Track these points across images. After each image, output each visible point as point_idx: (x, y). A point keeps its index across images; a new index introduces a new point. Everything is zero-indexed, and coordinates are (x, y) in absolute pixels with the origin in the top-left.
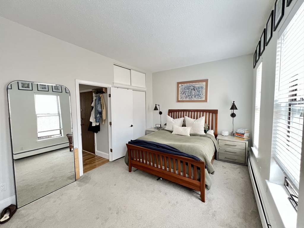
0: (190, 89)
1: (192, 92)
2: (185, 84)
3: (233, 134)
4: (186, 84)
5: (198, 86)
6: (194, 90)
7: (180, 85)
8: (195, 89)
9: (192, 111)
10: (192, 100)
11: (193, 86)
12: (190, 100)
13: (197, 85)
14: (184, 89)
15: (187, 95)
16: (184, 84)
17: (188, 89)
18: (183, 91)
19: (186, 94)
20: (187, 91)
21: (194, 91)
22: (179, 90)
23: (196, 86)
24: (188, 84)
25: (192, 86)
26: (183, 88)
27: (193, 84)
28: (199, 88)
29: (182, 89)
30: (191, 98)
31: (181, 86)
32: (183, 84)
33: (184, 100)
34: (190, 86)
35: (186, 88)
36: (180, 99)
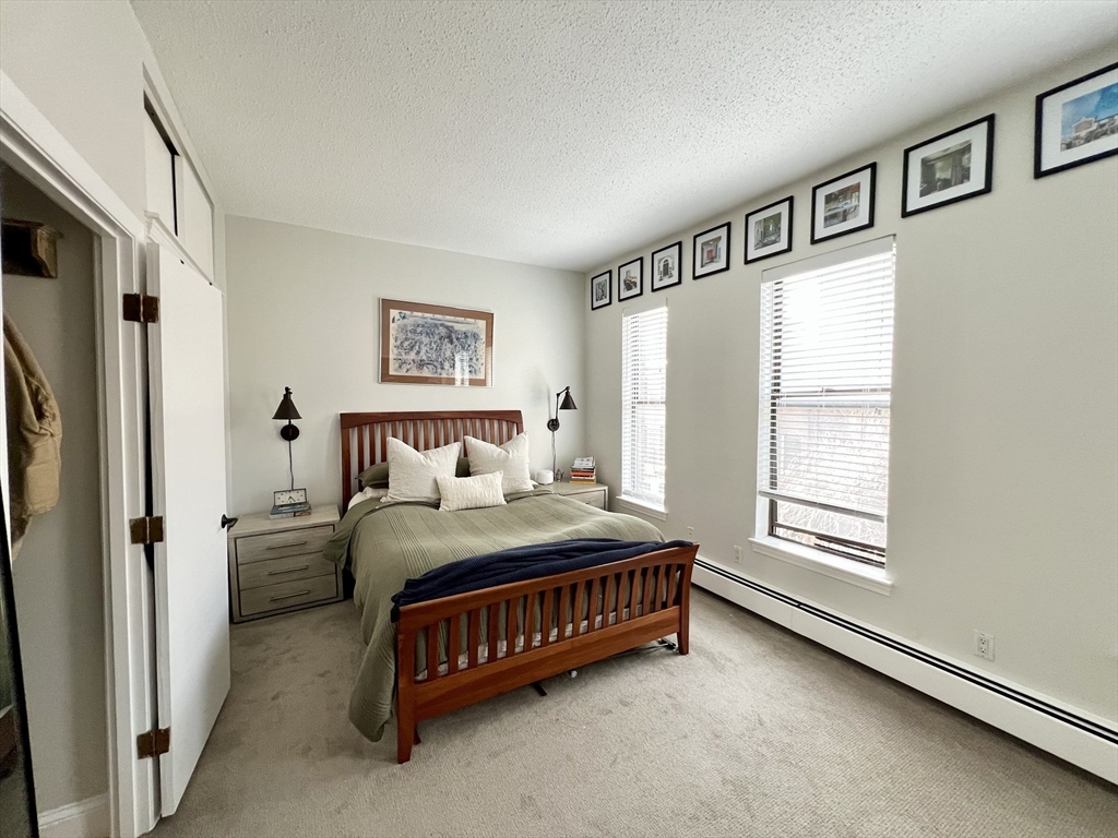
0: (437, 337)
1: (444, 347)
2: (415, 313)
3: (560, 477)
4: (420, 314)
5: (464, 329)
6: (451, 342)
7: (394, 313)
8: (455, 340)
9: (445, 416)
10: (444, 375)
11: (447, 327)
12: (436, 376)
13: (462, 325)
14: (414, 332)
15: (424, 358)
16: (412, 310)
17: (427, 334)
18: (406, 339)
19: (422, 354)
20: (425, 340)
21: (449, 345)
22: (393, 332)
23: (457, 327)
24: (426, 315)
25: (442, 325)
26: (406, 326)
27: (448, 317)
28: (466, 337)
29: (403, 329)
30: (439, 370)
31: (397, 317)
32: (408, 313)
33: (414, 373)
34: (436, 326)
35: (419, 330)
36: (396, 370)
